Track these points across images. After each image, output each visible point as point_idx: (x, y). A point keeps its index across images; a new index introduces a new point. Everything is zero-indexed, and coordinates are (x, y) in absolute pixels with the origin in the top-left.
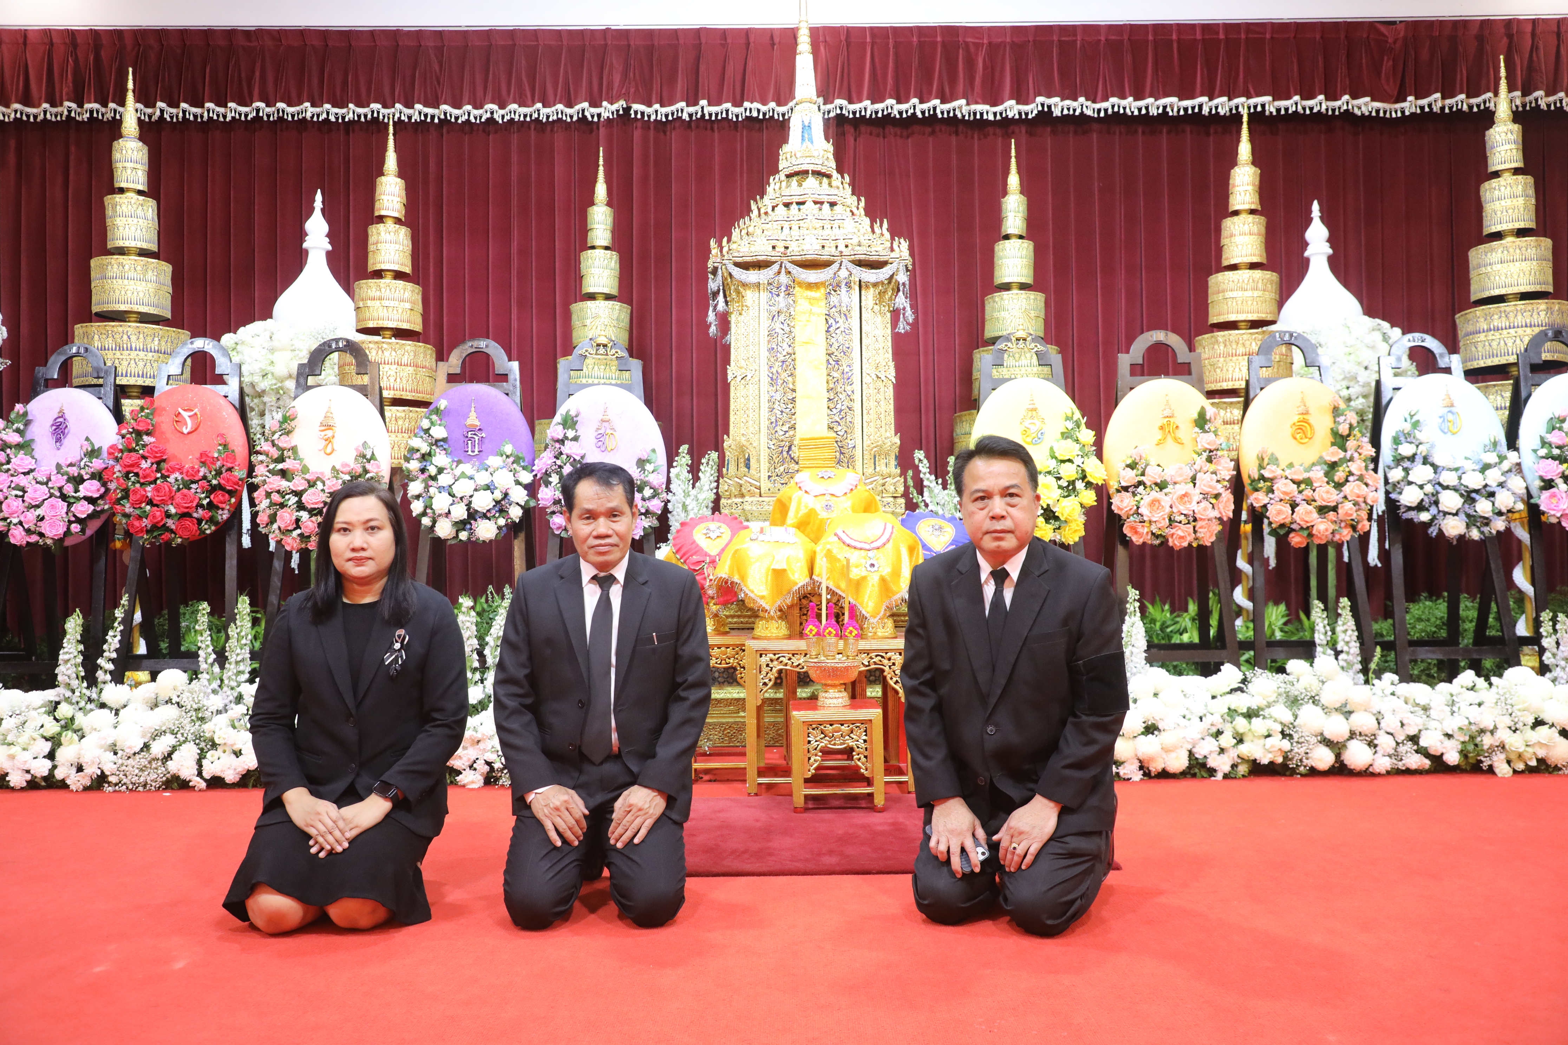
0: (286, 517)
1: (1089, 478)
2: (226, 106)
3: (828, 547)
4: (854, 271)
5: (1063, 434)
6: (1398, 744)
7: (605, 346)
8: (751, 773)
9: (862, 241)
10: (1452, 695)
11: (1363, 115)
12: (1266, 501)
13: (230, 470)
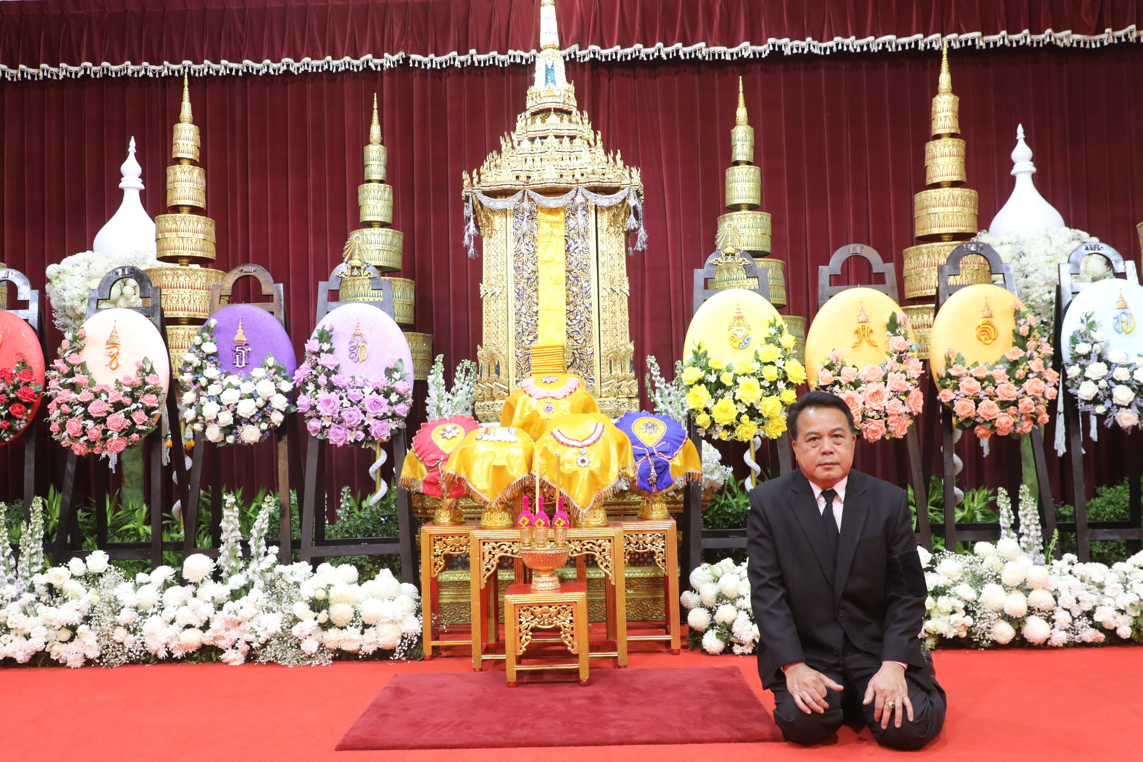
0: (74, 425)
1: (790, 379)
2: (58, 67)
3: (545, 445)
4: (589, 197)
5: (766, 339)
6: (1074, 619)
7: (359, 268)
8: (476, 650)
9: (596, 169)
10: (1126, 574)
11: (1065, 46)
12: (953, 396)
13: (27, 384)
